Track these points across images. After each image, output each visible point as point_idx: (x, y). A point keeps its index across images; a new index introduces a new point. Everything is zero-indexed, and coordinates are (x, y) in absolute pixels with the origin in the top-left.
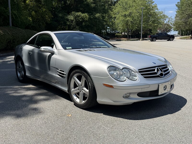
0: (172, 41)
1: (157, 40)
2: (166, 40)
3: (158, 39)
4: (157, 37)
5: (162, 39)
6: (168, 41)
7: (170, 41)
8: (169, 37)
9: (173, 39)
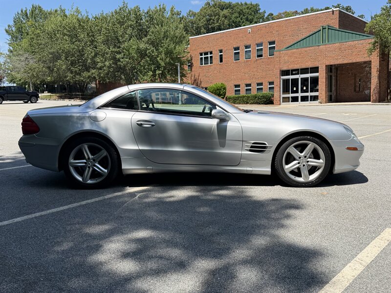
0: (36, 103)
1: (4, 102)
2: (22, 102)
3: (7, 100)
4: (4, 95)
5: (15, 100)
6: (26, 102)
7: (32, 102)
8: (29, 95)
9: (37, 100)
